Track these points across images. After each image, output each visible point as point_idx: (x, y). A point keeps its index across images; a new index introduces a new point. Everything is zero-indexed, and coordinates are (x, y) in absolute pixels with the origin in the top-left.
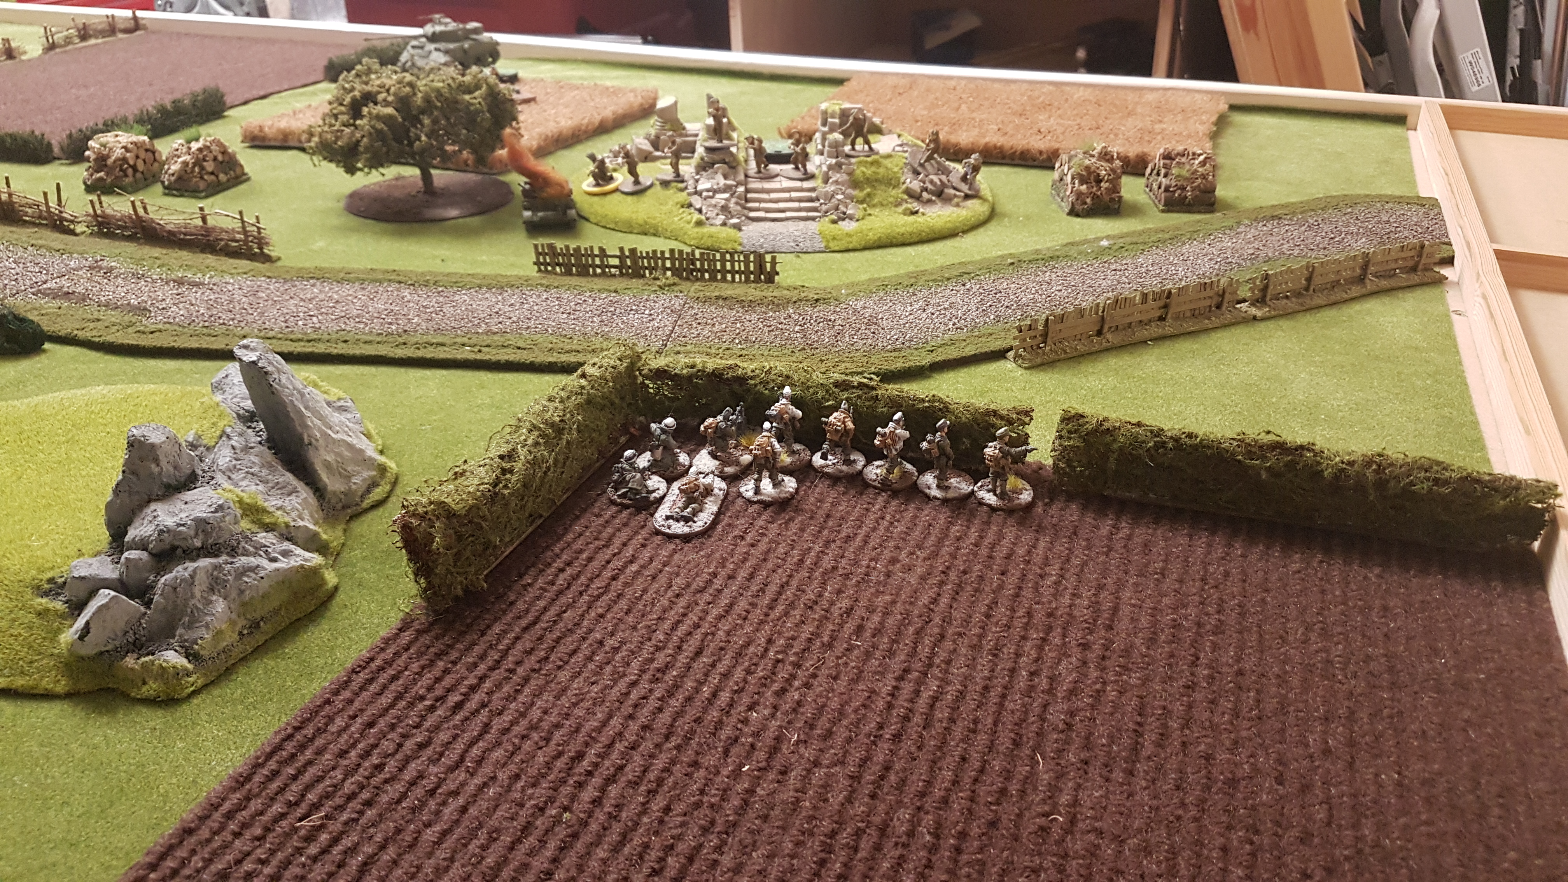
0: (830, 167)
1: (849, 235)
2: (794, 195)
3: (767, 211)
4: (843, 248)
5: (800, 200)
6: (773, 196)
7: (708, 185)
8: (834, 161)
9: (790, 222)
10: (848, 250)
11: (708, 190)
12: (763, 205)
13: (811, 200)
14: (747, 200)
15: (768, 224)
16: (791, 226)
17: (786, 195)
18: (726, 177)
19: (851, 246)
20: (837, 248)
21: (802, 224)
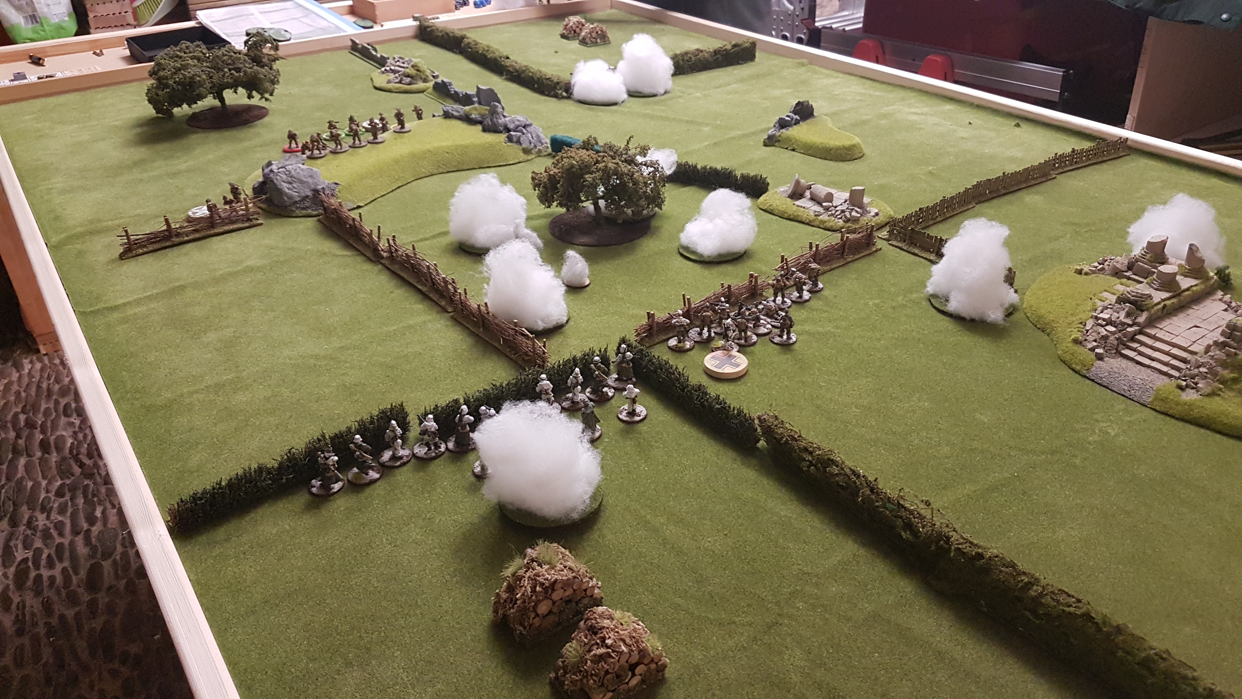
0: (1216, 343)
1: (1177, 404)
2: (1175, 351)
3: (1141, 354)
4: (1163, 410)
5: (1175, 357)
6: (1158, 345)
7: (1106, 316)
8: (1222, 339)
9: (1149, 371)
10: (1166, 414)
11: (1104, 320)
12: (1143, 349)
13: (1184, 361)
14: (1133, 339)
15: (1130, 364)
16: (1145, 373)
17: (1167, 348)
18: (1128, 315)
19: (1171, 412)
20: (1158, 408)
21: (1156, 375)
